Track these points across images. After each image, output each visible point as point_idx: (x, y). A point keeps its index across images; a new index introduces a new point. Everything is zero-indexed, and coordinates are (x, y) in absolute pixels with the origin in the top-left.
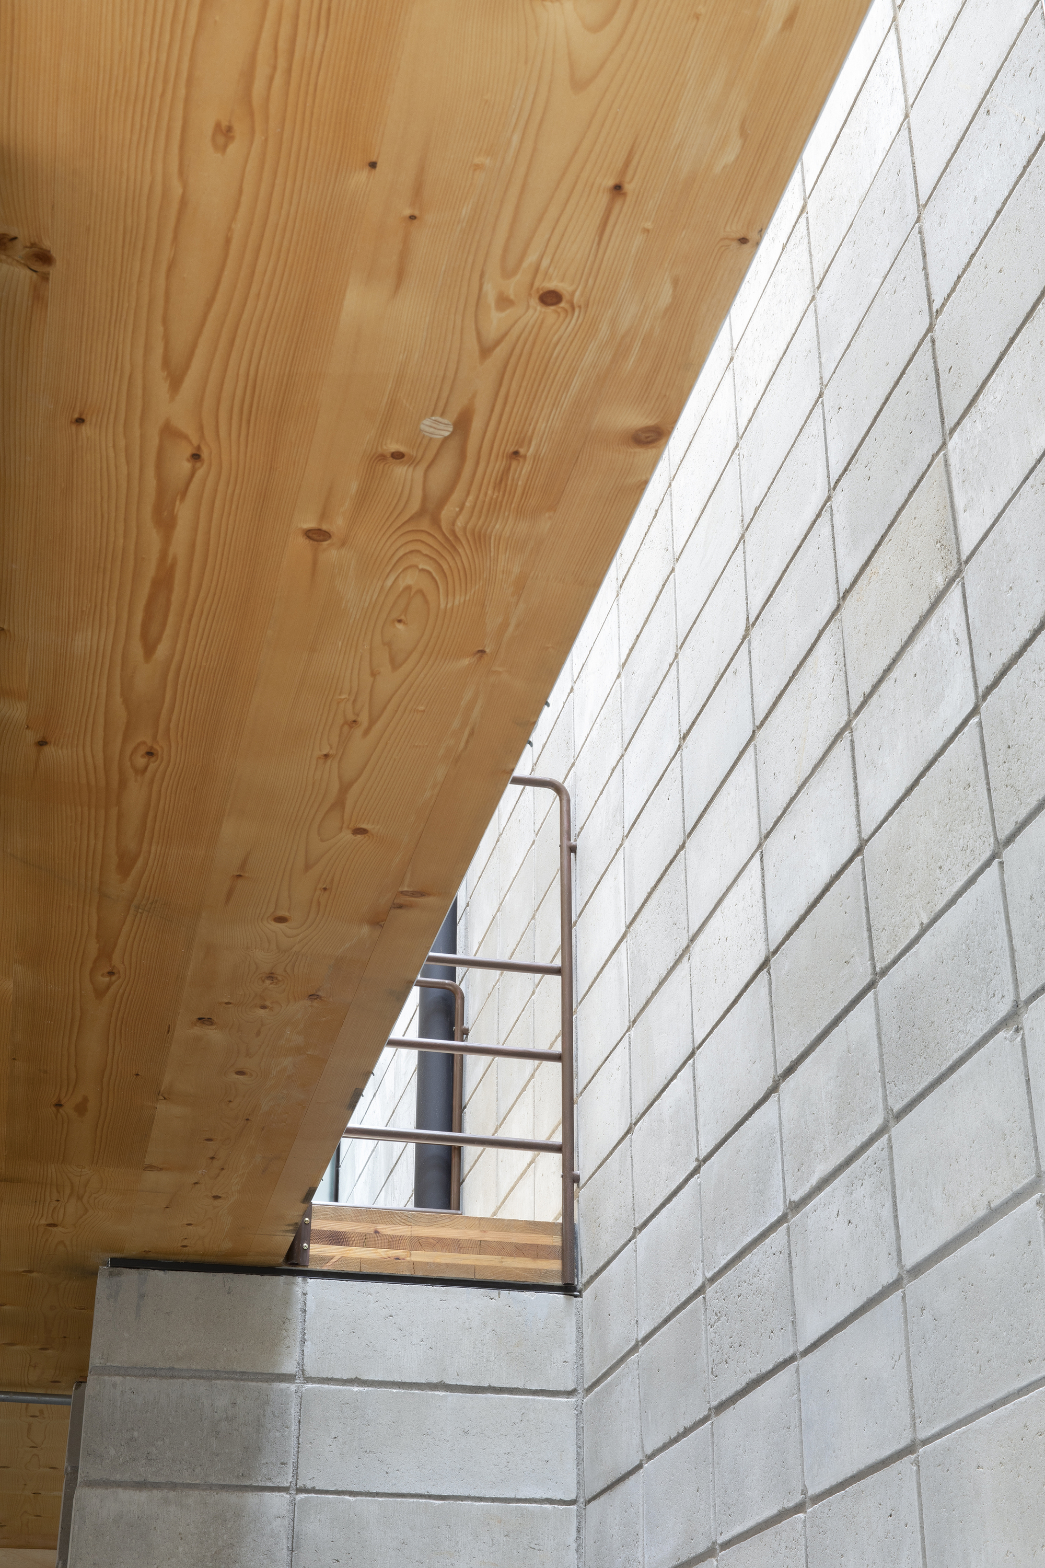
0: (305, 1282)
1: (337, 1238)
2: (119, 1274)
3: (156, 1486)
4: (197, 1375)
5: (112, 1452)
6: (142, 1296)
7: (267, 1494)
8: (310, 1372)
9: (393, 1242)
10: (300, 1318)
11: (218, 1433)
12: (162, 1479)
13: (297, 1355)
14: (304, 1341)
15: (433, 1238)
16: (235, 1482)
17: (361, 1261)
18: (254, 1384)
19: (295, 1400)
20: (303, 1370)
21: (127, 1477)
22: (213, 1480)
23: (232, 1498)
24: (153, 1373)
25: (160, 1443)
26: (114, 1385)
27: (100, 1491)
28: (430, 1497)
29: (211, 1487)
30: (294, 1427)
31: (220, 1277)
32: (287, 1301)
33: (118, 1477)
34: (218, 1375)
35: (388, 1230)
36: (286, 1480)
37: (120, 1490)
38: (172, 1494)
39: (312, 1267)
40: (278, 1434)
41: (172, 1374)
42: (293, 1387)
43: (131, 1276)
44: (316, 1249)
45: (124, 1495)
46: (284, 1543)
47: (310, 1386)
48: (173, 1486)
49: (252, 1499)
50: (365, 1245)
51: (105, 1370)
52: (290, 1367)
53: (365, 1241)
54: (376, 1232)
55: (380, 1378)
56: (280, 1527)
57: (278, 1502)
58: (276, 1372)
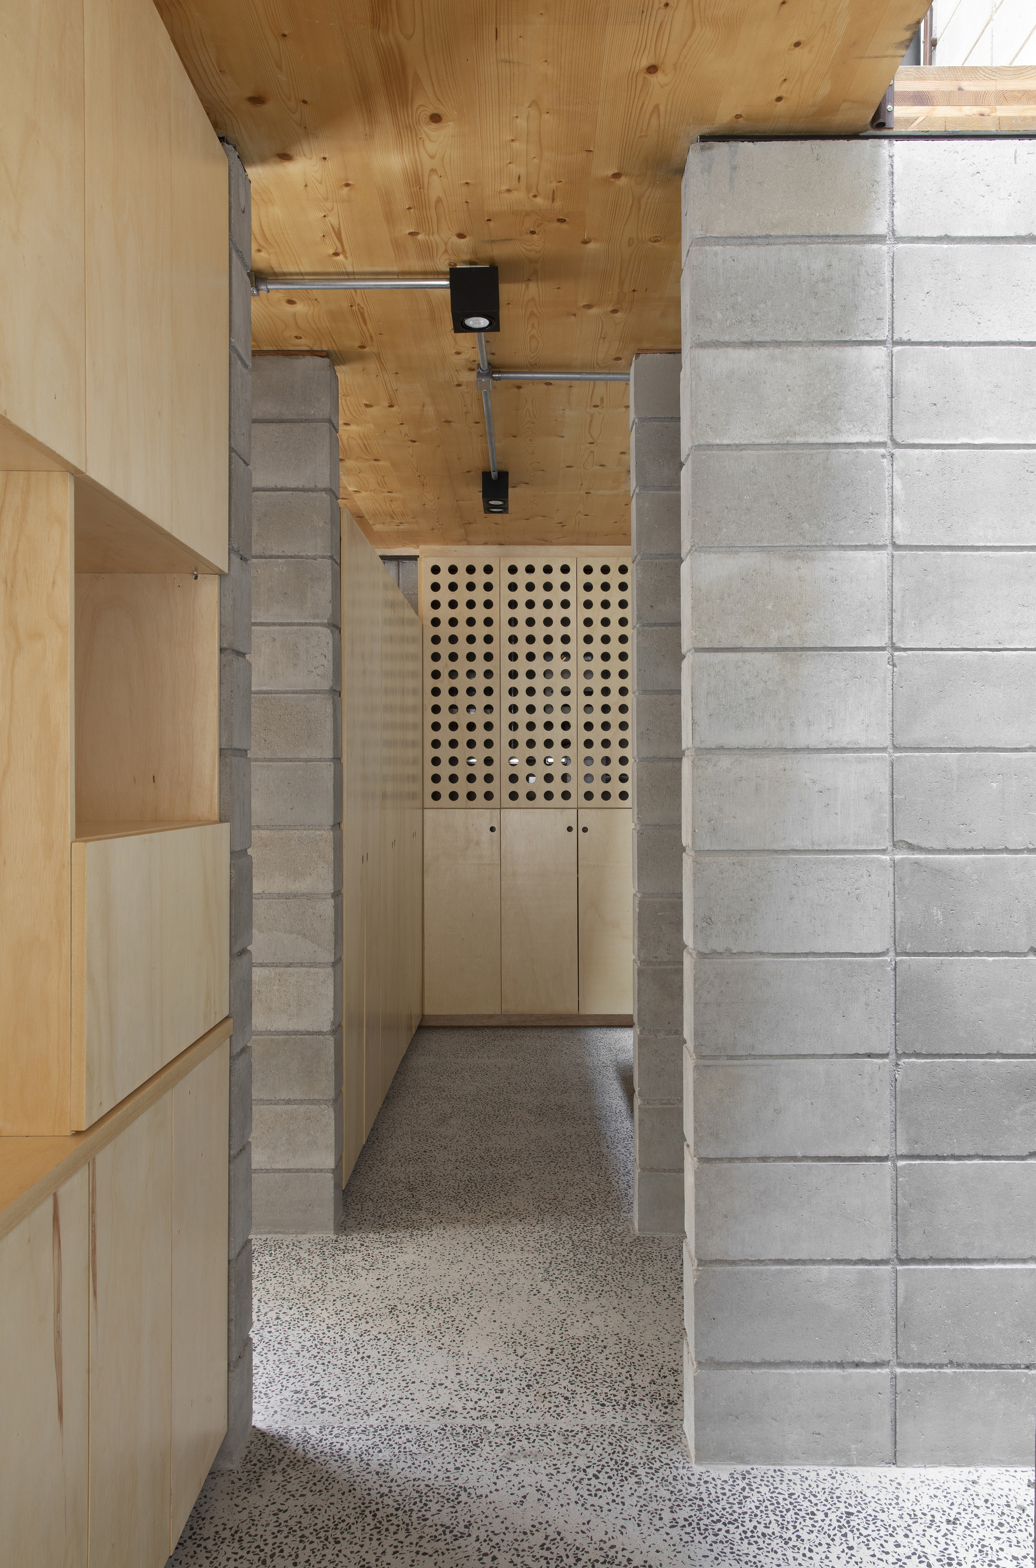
0: (891, 145)
1: (920, 99)
2: (710, 148)
3: (761, 344)
4: (791, 239)
5: (719, 316)
6: (734, 168)
7: (865, 349)
8: (901, 231)
9: (978, 99)
10: (888, 181)
11: (816, 294)
12: (768, 339)
13: (887, 216)
14: (893, 203)
15: (1019, 91)
16: (835, 338)
17: (946, 120)
18: (847, 246)
19: (887, 262)
20: (893, 231)
21: (734, 338)
22: (814, 337)
23: (834, 352)
24: (750, 240)
25: (762, 306)
26: (716, 254)
27: (712, 352)
28: (1020, 344)
29: (813, 343)
30: (888, 285)
31: (808, 144)
32: (874, 164)
33: (727, 338)
34: (811, 238)
35: (969, 86)
36: (883, 334)
37: (730, 350)
38: (777, 351)
39: (897, 130)
40: (873, 292)
41: (767, 240)
42: (885, 248)
43: (723, 148)
44: (900, 112)
45: (734, 353)
46: (886, 391)
47: (900, 245)
48: (778, 344)
49: (851, 353)
50: (948, 104)
51: (704, 241)
52: (881, 228)
53: (949, 99)
54: (960, 89)
55: (969, 234)
56: (881, 376)
57: (877, 355)
58: (868, 233)
